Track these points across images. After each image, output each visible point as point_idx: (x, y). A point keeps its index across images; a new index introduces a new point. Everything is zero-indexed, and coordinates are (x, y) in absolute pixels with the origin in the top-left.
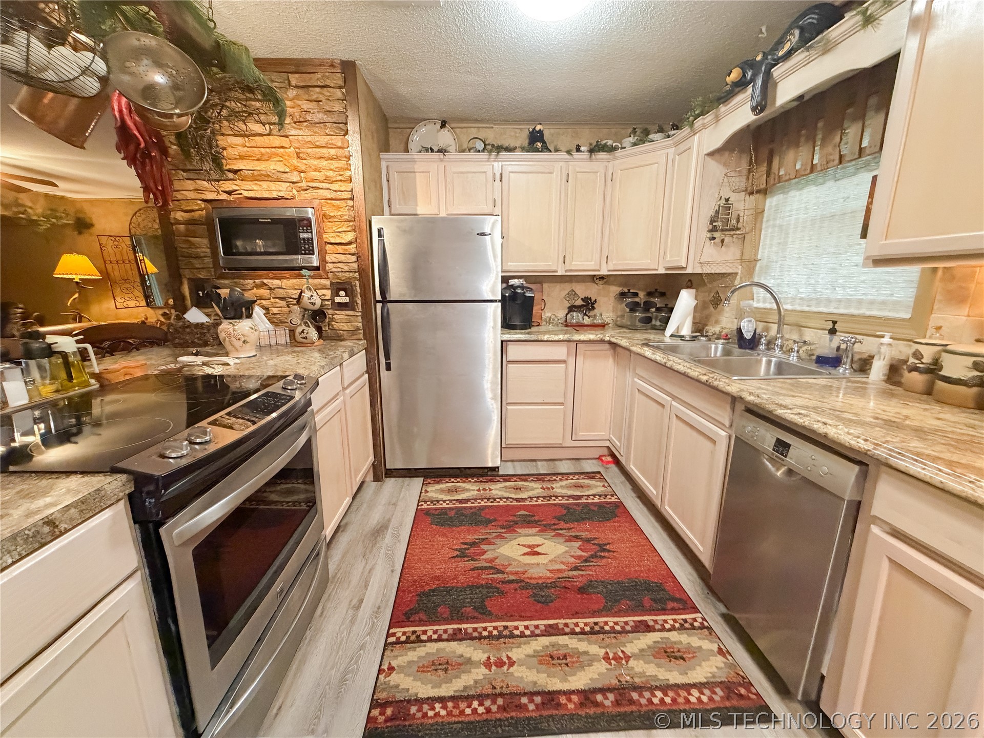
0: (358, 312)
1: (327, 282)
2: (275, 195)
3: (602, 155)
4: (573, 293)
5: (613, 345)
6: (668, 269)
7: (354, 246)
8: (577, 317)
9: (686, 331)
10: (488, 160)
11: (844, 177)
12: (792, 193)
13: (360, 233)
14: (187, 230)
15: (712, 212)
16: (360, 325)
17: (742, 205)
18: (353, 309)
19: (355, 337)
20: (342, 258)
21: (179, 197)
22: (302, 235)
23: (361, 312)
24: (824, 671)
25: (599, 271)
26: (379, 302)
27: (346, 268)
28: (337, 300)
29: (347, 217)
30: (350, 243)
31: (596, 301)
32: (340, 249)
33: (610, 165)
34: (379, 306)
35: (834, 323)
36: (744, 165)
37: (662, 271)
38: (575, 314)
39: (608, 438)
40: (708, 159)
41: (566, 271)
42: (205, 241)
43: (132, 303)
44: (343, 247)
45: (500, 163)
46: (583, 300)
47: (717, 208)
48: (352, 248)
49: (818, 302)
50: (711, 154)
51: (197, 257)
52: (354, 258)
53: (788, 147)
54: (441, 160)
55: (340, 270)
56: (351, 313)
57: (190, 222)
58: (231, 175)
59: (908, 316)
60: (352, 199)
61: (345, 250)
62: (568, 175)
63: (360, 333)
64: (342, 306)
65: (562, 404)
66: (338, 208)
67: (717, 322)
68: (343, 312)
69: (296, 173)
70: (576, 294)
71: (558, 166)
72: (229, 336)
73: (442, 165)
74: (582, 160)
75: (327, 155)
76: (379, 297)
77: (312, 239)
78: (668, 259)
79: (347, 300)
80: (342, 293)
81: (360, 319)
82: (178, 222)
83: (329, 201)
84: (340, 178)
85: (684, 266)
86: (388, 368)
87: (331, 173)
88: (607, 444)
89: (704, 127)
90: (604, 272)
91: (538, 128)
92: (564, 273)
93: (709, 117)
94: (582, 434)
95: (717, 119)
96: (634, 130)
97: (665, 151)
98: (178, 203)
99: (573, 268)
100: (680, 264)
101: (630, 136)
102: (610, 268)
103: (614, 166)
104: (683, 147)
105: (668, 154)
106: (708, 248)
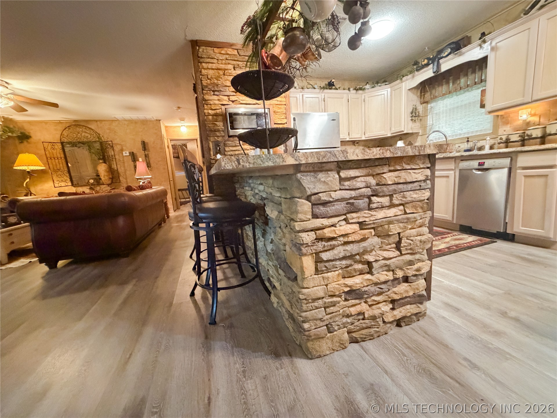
2: (254, 102)
3: (360, 92)
6: (392, 134)
7: (286, 124)
10: (319, 93)
11: (460, 94)
12: (439, 102)
13: (288, 119)
14: (213, 118)
15: (411, 110)
17: (420, 108)
21: (212, 103)
24: (507, 221)
25: (361, 138)
29: (284, 112)
33: (363, 95)
35: (468, 138)
36: (419, 94)
37: (389, 135)
40: (408, 91)
41: (350, 139)
42: (222, 123)
43: (63, 184)
44: (282, 125)
45: (323, 94)
47: (412, 109)
49: (456, 135)
50: (409, 90)
53: (439, 86)
54: (301, 92)
57: (216, 115)
59: (491, 132)
60: (285, 105)
62: (348, 99)
66: (280, 108)
71: (345, 96)
73: (301, 94)
74: (353, 93)
77: (268, 122)
78: (393, 129)
82: (209, 114)
83: (277, 105)
85: (403, 130)
89: (407, 80)
90: (363, 138)
91: (333, 81)
92: (348, 140)
93: (410, 76)
95: (413, 77)
96: (367, 83)
97: (386, 90)
98: (209, 106)
99: (353, 137)
100: (401, 130)
101: (366, 85)
102: (366, 136)
103: (365, 96)
104: (396, 87)
105: (387, 91)
106: (411, 123)
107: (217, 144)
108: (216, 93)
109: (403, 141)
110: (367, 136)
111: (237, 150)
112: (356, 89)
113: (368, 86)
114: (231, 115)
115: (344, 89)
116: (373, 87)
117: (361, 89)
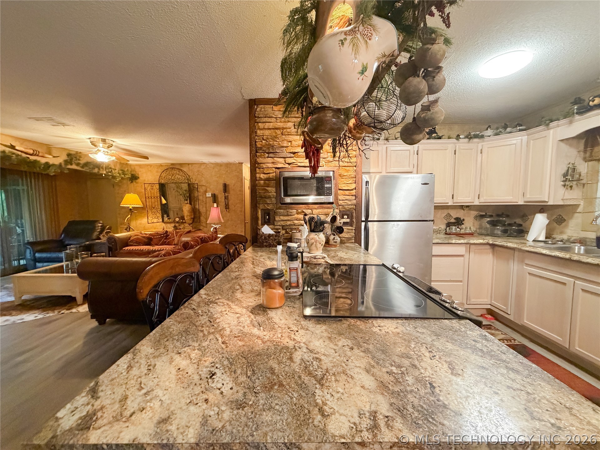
3: (475, 140)
4: (449, 215)
5: (493, 246)
6: (525, 202)
7: (354, 191)
8: (454, 229)
9: (542, 238)
13: (358, 184)
14: (265, 183)
15: (564, 171)
16: (354, 234)
17: (583, 168)
18: (352, 226)
19: (350, 241)
20: (348, 197)
21: (264, 166)
22: (326, 186)
23: (355, 227)
25: (473, 203)
26: (363, 221)
27: (350, 203)
28: (343, 220)
29: (353, 176)
30: (352, 190)
31: (464, 220)
32: (347, 192)
33: (480, 145)
34: (363, 224)
37: (521, 203)
38: (454, 227)
39: (489, 303)
40: (560, 142)
41: (453, 203)
42: (274, 189)
44: (349, 192)
45: (417, 146)
46: (455, 219)
47: (567, 168)
50: (562, 140)
51: (269, 197)
52: (354, 197)
54: (385, 144)
55: (346, 204)
56: (350, 228)
57: (268, 179)
58: (291, 155)
60: (356, 166)
61: (350, 193)
62: (455, 151)
63: (353, 239)
64: (345, 224)
65: (461, 281)
66: (348, 171)
67: (562, 233)
68: (346, 228)
69: (326, 153)
70: (450, 216)
71: (451, 146)
72: (316, 241)
73: (385, 147)
74: (464, 143)
76: (363, 219)
77: (331, 187)
78: (528, 196)
79: (348, 220)
80: (346, 217)
81: (354, 231)
82: (261, 179)
83: (343, 168)
84: (350, 155)
85: (547, 200)
88: (489, 307)
89: (558, 126)
90: (477, 203)
92: (452, 204)
94: (473, 300)
95: (571, 122)
96: (489, 127)
97: (520, 138)
98: (262, 169)
99: (458, 201)
100: (542, 200)
101: (487, 129)
102: (480, 201)
103: (482, 145)
104: (536, 136)
105: (522, 139)
106: (562, 191)
107: (267, 213)
108: (271, 155)
109: (545, 215)
110: (483, 201)
111: (289, 220)
112: (469, 137)
113: (489, 132)
114: (286, 179)
115: (449, 138)
116: (497, 134)
117: (476, 136)
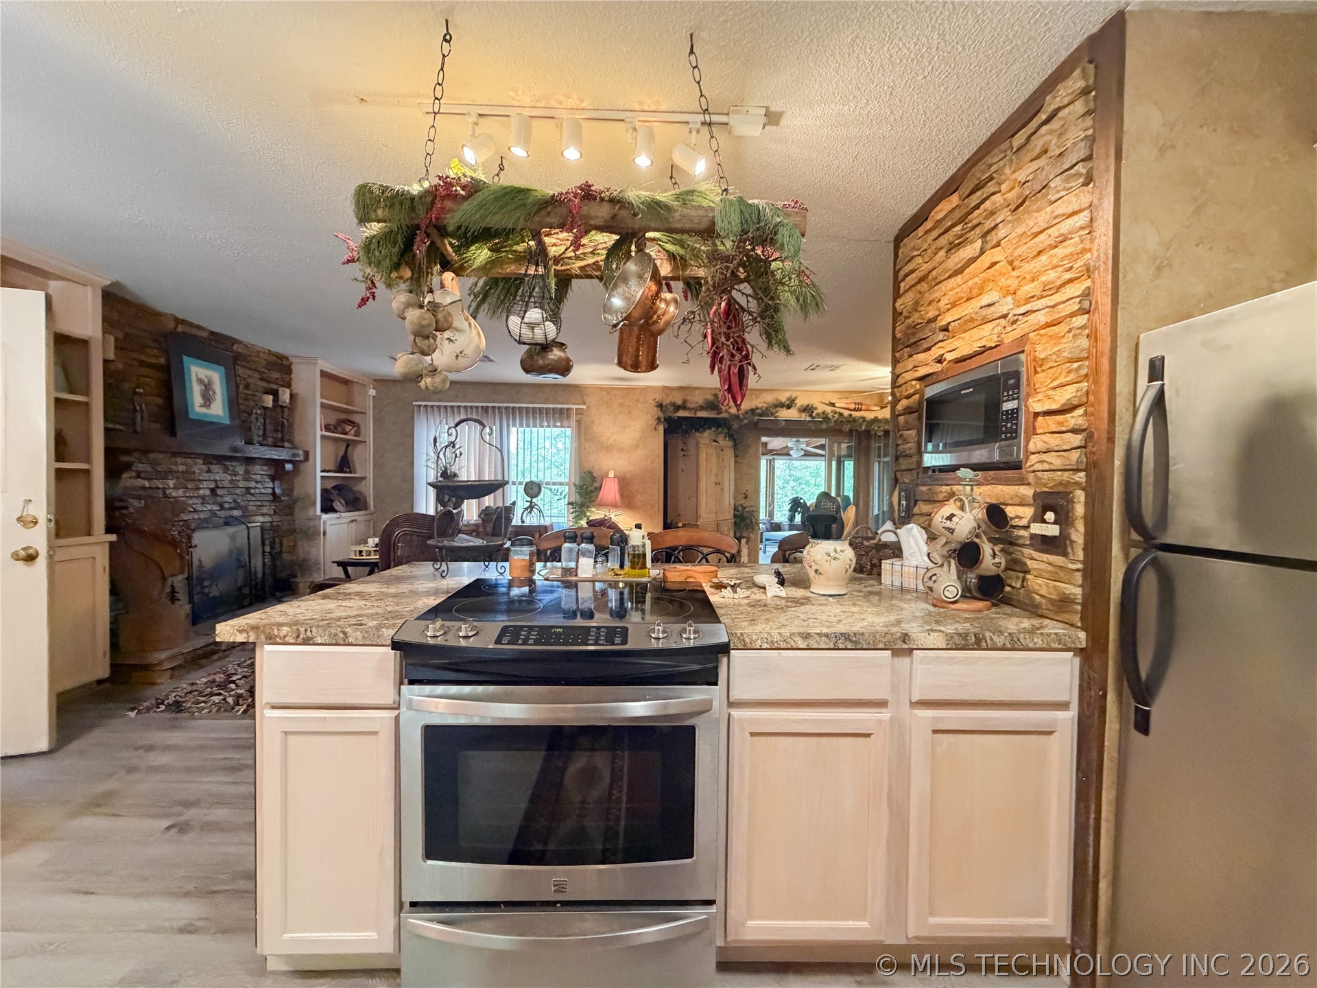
0: (1074, 562)
1: (1027, 492)
2: (976, 347)
7: (1080, 411)
13: (1096, 382)
14: (905, 422)
16: (1079, 591)
18: (1065, 554)
19: (1065, 617)
20: (1054, 441)
21: (901, 381)
22: (1007, 406)
23: (1084, 562)
27: (1058, 463)
28: (1037, 528)
29: (1066, 354)
30: (1072, 408)
32: (1052, 423)
44: (1057, 418)
48: (1076, 418)
52: (1078, 440)
55: (1046, 467)
56: (1058, 560)
57: (910, 410)
58: (941, 336)
60: (1085, 311)
61: (1061, 423)
63: (1076, 613)
64: (1047, 544)
66: (1058, 339)
68: (1045, 557)
69: (1007, 299)
75: (1049, 242)
77: (1019, 410)
79: (1053, 530)
80: (1050, 516)
81: (1078, 578)
82: (899, 413)
83: (1042, 332)
84: (1069, 275)
86: (1143, 724)
87: (1052, 275)
98: (902, 389)
108: (913, 349)
114: (929, 404)
